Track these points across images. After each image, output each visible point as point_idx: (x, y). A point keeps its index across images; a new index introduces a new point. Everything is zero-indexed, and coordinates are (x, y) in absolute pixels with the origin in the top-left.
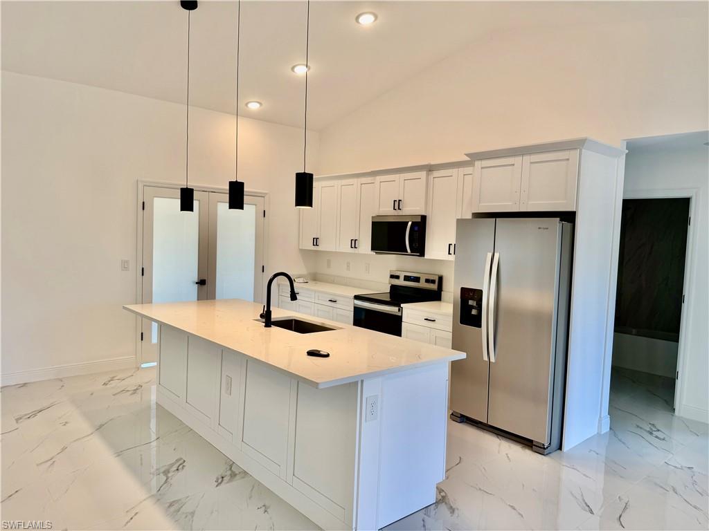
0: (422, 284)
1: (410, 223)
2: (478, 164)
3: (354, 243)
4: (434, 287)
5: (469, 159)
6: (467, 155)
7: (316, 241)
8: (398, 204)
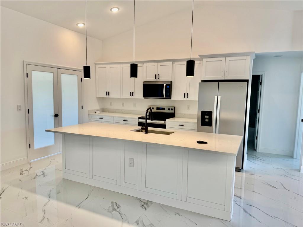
0: (166, 111)
1: (165, 85)
2: (204, 60)
3: (132, 94)
4: (173, 111)
5: (200, 57)
6: (199, 56)
7: (108, 93)
8: (157, 76)
